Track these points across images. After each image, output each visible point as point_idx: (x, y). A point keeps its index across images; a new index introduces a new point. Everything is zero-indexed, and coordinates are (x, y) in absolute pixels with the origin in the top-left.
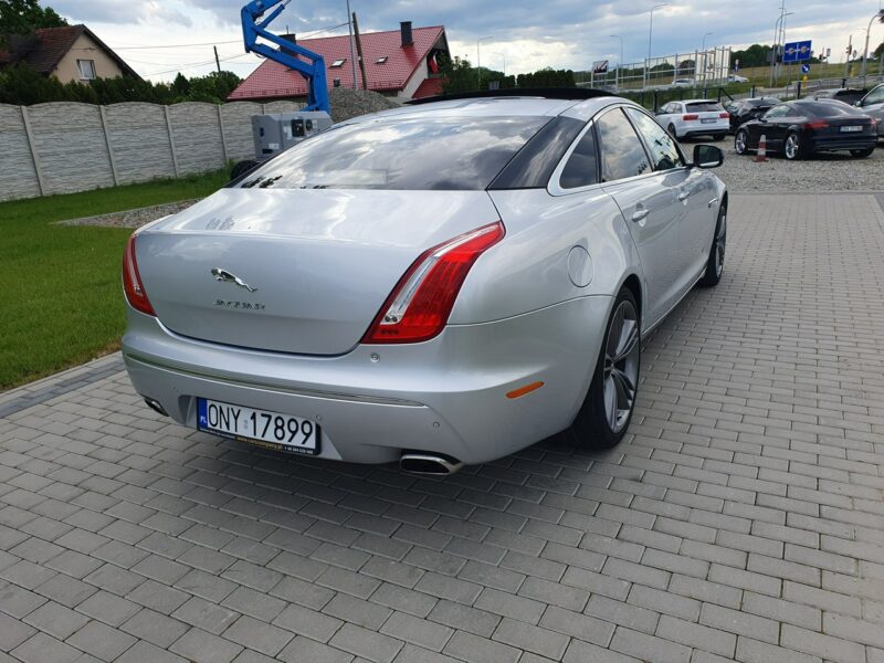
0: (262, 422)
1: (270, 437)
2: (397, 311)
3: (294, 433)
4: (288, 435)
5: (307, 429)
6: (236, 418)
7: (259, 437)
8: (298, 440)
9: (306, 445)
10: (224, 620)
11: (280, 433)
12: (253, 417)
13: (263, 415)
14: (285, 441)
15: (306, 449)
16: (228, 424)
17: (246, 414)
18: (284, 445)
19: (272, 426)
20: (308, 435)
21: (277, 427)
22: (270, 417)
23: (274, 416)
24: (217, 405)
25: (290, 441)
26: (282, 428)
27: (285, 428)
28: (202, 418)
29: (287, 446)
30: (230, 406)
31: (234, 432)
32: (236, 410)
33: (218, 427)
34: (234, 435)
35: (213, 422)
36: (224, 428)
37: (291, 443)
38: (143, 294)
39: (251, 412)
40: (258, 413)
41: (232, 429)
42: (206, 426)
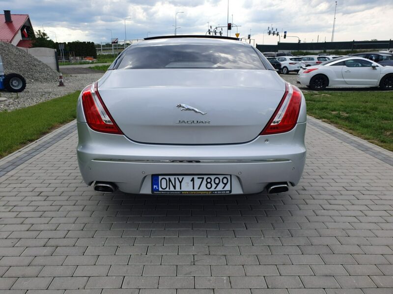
0: (197, 182)
1: (203, 188)
2: (278, 119)
3: (217, 184)
4: (214, 185)
5: (225, 181)
6: (181, 182)
7: (196, 189)
8: (220, 187)
9: (225, 189)
10: (225, 281)
11: (209, 186)
12: (193, 180)
13: (198, 178)
14: (212, 189)
15: (226, 191)
16: (175, 187)
18: (212, 191)
19: (204, 182)
20: (225, 184)
21: (208, 183)
22: (203, 178)
23: (206, 178)
24: (167, 177)
25: (215, 188)
26: (210, 183)
27: (213, 183)
28: (155, 186)
29: (214, 191)
30: (176, 177)
31: (179, 190)
32: (180, 178)
33: (167, 189)
34: (179, 191)
35: (164, 186)
36: (172, 189)
37: (216, 190)
38: (113, 123)
39: (191, 177)
40: (196, 177)
41: (178, 189)
42: (158, 190)
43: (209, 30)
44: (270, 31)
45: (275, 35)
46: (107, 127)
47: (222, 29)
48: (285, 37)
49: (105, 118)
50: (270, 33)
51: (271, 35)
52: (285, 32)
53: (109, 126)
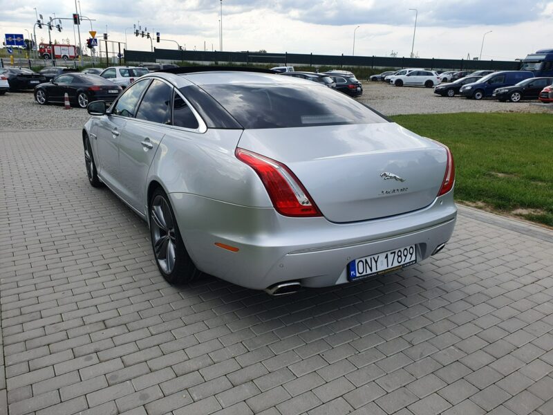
0: (391, 257)
1: (396, 264)
3: (406, 256)
4: (403, 258)
5: (411, 250)
6: (376, 262)
7: (390, 266)
8: (408, 258)
9: (411, 260)
11: (400, 259)
12: (387, 257)
13: (392, 253)
15: (412, 262)
16: (371, 269)
17: (382, 257)
19: (396, 256)
20: (412, 254)
21: (399, 256)
22: (394, 253)
23: (397, 251)
24: (364, 259)
25: (404, 261)
26: (400, 256)
27: (402, 255)
28: (351, 273)
29: (404, 264)
30: (372, 257)
32: (376, 257)
33: (364, 273)
34: (375, 273)
35: (361, 271)
36: (369, 272)
37: (406, 262)
38: (311, 203)
39: (385, 255)
40: (389, 253)
41: (374, 271)
42: (355, 277)
43: (39, 21)
44: (137, 31)
45: (145, 37)
46: (303, 210)
47: (60, 22)
48: (158, 40)
49: (302, 198)
50: (137, 34)
51: (140, 36)
52: (158, 34)
53: (307, 209)
